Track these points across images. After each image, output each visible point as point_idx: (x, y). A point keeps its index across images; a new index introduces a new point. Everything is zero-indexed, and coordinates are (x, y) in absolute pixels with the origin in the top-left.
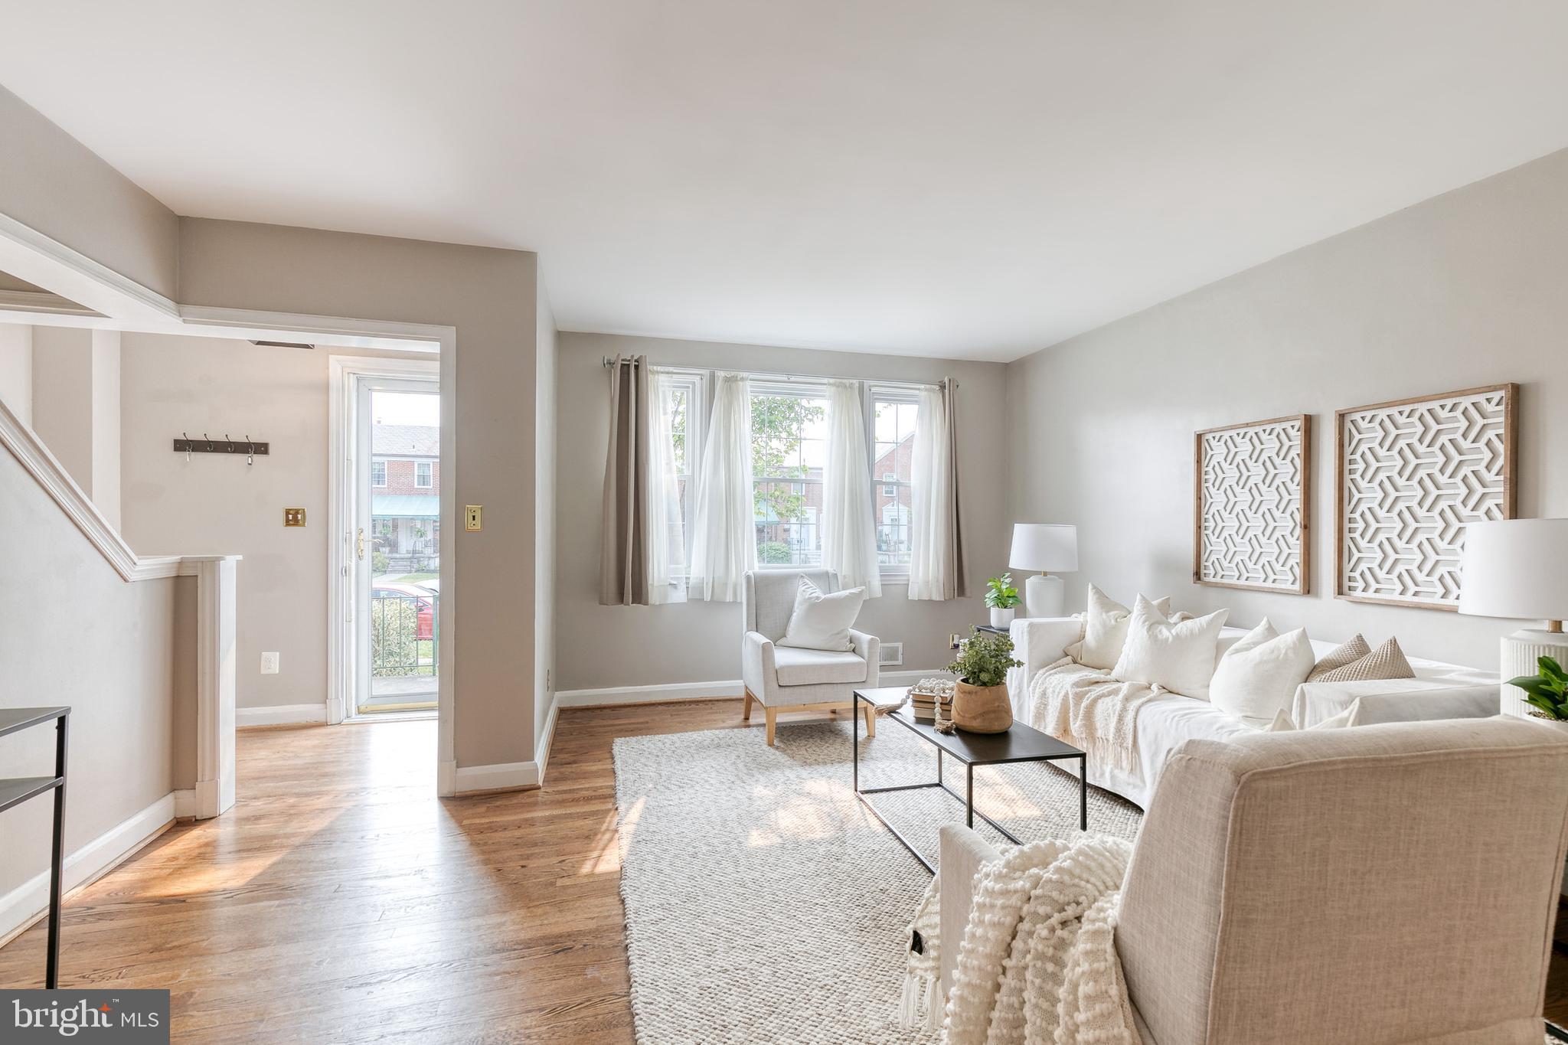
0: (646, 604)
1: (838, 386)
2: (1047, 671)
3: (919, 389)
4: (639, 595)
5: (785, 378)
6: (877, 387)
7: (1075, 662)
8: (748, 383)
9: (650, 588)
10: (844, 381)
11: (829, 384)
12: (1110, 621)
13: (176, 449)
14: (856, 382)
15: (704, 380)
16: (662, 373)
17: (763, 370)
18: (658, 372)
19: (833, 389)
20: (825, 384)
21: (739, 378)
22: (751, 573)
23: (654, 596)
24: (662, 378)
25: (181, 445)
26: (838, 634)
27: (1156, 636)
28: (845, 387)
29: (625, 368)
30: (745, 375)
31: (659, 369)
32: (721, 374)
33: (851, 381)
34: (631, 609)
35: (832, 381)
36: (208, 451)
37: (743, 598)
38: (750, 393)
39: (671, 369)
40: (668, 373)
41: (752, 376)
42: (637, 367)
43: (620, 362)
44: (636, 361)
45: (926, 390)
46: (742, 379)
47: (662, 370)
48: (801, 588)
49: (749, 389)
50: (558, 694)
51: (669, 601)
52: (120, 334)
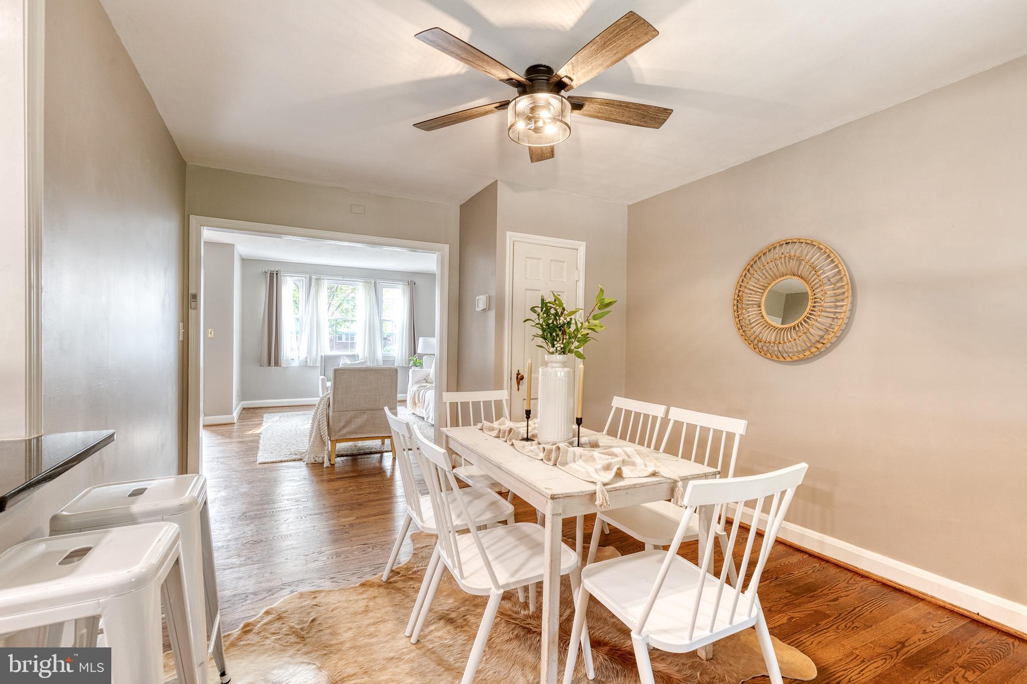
0: (280, 366)
1: (365, 282)
3: (399, 284)
4: (277, 364)
5: (342, 279)
6: (381, 283)
8: (325, 280)
9: (282, 360)
10: (368, 280)
11: (362, 281)
14: (373, 281)
15: (306, 278)
16: (288, 276)
17: (332, 275)
18: (286, 276)
19: (363, 283)
20: (360, 281)
21: (322, 279)
22: (322, 354)
23: (284, 364)
24: (288, 278)
28: (368, 283)
29: (272, 274)
30: (324, 277)
32: (314, 277)
33: (371, 280)
34: (273, 368)
37: (318, 364)
38: (326, 283)
39: (291, 274)
40: (290, 276)
41: (327, 278)
42: (277, 274)
43: (270, 272)
44: (277, 271)
45: (402, 284)
48: (342, 360)
49: (326, 282)
50: (242, 402)
51: (291, 366)
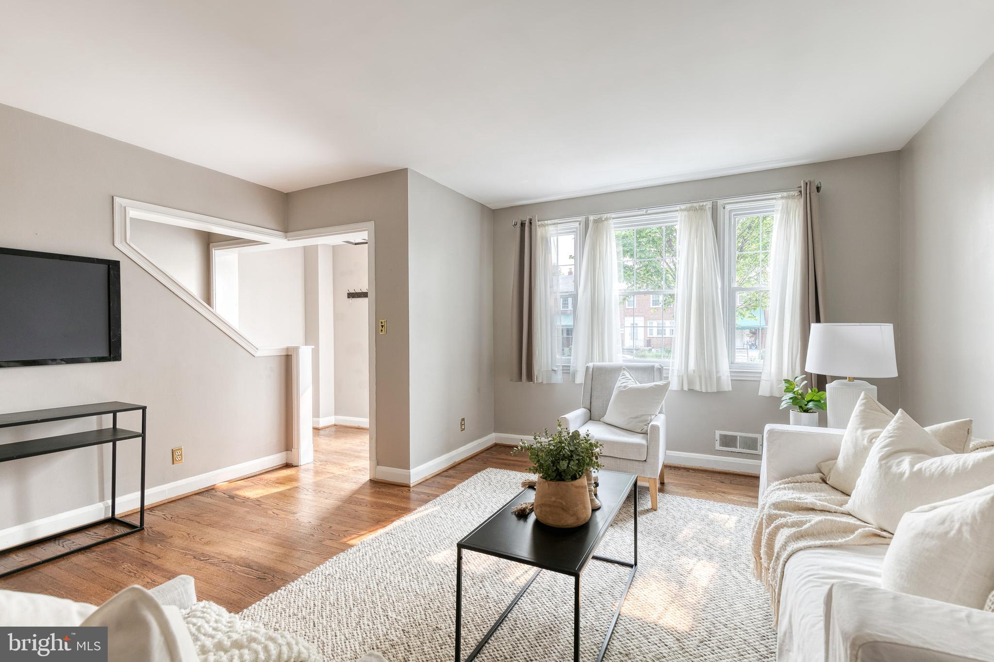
0: (533, 382)
1: (689, 210)
2: (780, 484)
3: (775, 199)
4: (530, 375)
7: (824, 481)
8: (612, 222)
10: (695, 205)
11: (681, 210)
12: (863, 440)
13: (348, 297)
14: (708, 205)
15: (581, 224)
16: (551, 224)
17: (622, 209)
19: (686, 213)
20: (677, 211)
21: (603, 219)
23: (539, 378)
25: (351, 295)
26: (637, 418)
27: (890, 467)
28: (696, 209)
29: (523, 225)
30: (609, 215)
31: (549, 222)
32: (591, 218)
33: (701, 204)
34: (525, 385)
35: (683, 207)
36: (355, 297)
37: (583, 383)
38: (613, 229)
39: (556, 221)
40: (554, 224)
41: (613, 216)
42: (531, 224)
43: (520, 224)
44: (530, 220)
45: (782, 198)
46: (607, 219)
47: (550, 223)
48: (620, 378)
49: (612, 226)
50: (495, 435)
51: (553, 382)
52: (332, 247)
